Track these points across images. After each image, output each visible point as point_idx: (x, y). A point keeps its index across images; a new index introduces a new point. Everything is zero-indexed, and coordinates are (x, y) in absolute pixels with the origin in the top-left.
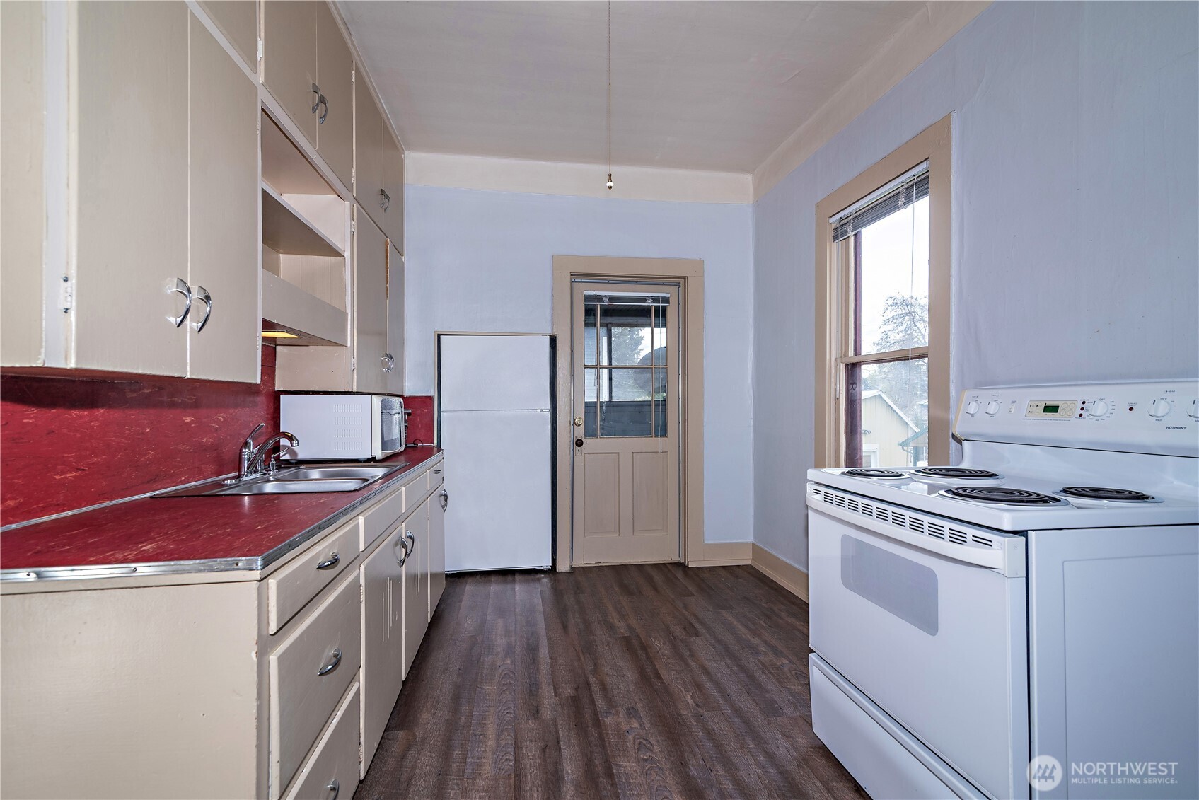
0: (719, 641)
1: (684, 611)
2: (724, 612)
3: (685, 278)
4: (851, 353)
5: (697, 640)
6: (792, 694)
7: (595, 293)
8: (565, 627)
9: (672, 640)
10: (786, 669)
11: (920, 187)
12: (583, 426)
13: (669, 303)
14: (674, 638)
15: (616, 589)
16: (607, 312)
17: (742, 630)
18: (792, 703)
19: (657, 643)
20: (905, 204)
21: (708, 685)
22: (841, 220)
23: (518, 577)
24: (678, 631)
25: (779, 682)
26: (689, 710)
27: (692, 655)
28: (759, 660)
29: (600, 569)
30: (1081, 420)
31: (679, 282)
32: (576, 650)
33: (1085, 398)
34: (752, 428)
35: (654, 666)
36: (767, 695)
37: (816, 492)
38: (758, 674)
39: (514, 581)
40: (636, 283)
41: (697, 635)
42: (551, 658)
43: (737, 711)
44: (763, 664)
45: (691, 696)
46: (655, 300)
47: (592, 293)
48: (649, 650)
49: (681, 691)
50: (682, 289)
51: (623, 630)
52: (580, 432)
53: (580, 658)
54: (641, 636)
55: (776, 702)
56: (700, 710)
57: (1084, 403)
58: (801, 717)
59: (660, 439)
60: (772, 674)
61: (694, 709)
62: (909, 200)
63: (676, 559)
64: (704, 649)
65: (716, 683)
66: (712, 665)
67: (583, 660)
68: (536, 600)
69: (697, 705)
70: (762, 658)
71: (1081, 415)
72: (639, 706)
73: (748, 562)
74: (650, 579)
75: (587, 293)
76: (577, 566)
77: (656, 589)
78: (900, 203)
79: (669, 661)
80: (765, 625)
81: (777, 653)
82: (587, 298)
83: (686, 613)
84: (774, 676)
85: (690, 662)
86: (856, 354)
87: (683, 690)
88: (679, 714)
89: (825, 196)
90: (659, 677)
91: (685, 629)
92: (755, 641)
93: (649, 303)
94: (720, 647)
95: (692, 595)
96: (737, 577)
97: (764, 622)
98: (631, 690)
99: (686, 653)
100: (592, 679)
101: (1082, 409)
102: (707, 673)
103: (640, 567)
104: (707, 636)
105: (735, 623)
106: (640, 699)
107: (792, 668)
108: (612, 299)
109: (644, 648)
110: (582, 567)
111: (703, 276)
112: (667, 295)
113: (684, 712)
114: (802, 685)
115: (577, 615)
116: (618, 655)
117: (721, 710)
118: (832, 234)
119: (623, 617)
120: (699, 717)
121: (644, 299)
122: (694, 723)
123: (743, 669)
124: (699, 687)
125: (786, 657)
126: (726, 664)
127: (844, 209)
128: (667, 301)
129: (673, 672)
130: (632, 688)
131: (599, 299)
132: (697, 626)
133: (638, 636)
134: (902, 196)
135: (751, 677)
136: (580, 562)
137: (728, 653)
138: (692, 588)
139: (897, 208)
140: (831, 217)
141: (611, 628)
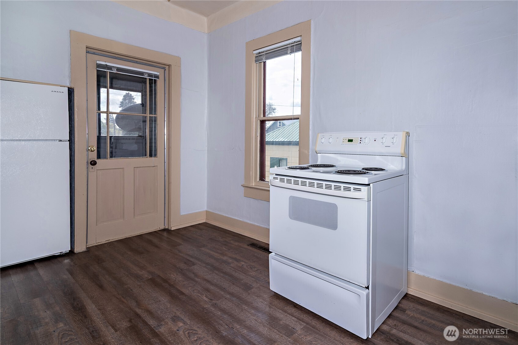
0: (207, 264)
1: (180, 254)
2: (203, 249)
3: (169, 66)
4: (262, 116)
5: (195, 267)
6: (253, 277)
7: (106, 63)
8: (101, 287)
9: (182, 272)
10: (245, 267)
11: (297, 47)
12: (96, 151)
13: (159, 78)
14: (181, 270)
15: (129, 253)
16: (114, 77)
17: (216, 255)
18: (254, 281)
19: (172, 276)
20: (291, 53)
21: (212, 288)
22: (259, 53)
23: (37, 265)
24: (182, 265)
25: (245, 274)
26: (208, 304)
27: (196, 275)
28: (231, 267)
29: (110, 244)
30: (360, 144)
31: (166, 67)
32: (117, 298)
33: (361, 137)
34: (206, 151)
35: (177, 289)
36: (242, 281)
37: (275, 178)
38: (233, 273)
39: (35, 269)
40: (137, 62)
41: (194, 264)
42: (99, 309)
43: (232, 294)
44: (234, 268)
45: (206, 296)
46: (150, 75)
47: (104, 63)
48: (169, 281)
49: (199, 296)
50: (167, 72)
51: (145, 275)
52: (94, 156)
53: (123, 302)
54: (161, 275)
55: (247, 283)
56: (213, 301)
57: (361, 138)
58: (261, 286)
59: (153, 158)
60: (240, 271)
61: (210, 302)
62: (292, 52)
63: (162, 227)
64: (200, 270)
65: (216, 285)
66: (208, 277)
67: (126, 301)
68: (65, 277)
69: (211, 300)
70: (232, 265)
71: (360, 143)
72: (178, 313)
73: (204, 221)
74: (150, 242)
75: (98, 62)
76: (91, 246)
77: (156, 246)
78: (288, 52)
79: (185, 283)
80: (226, 249)
81: (237, 260)
82: (99, 66)
83: (182, 255)
84: (241, 271)
85: (197, 279)
86: (264, 116)
87: (200, 295)
88: (204, 308)
89: (251, 40)
90: (182, 293)
91: (185, 263)
92: (225, 258)
93: (146, 76)
94: (209, 267)
95: (180, 244)
96: (201, 229)
97: (225, 248)
98: (169, 307)
99: (192, 276)
100: (139, 311)
101: (361, 140)
102: (208, 281)
103: (140, 236)
104: (200, 263)
105: (211, 252)
106: (177, 310)
107: (247, 265)
108: (118, 69)
109: (165, 281)
110: (96, 246)
111: (180, 67)
112: (158, 74)
113: (206, 306)
114: (255, 271)
115: (107, 277)
116: (150, 291)
117: (224, 297)
118: (254, 59)
119: (142, 268)
120: (215, 305)
121: (142, 73)
122: (213, 309)
123: (225, 273)
124: (207, 290)
125: (243, 261)
126: (216, 274)
127: (261, 48)
128: (157, 77)
129: (190, 288)
130: (169, 305)
131: (110, 68)
132: (191, 259)
133: (159, 276)
134: (289, 49)
135: (231, 276)
136: (92, 243)
137: (214, 269)
138: (179, 241)
139: (286, 54)
140: (254, 50)
141: (138, 277)
